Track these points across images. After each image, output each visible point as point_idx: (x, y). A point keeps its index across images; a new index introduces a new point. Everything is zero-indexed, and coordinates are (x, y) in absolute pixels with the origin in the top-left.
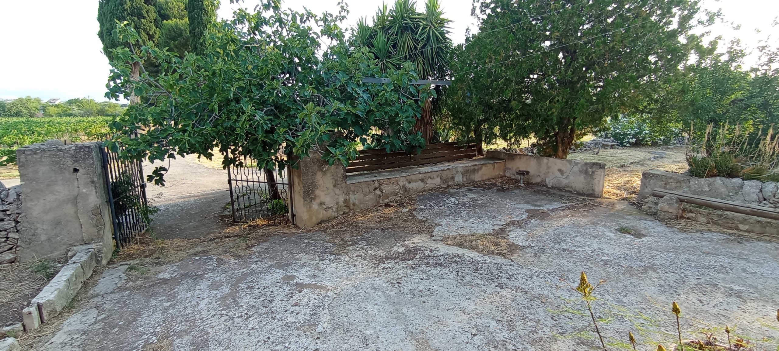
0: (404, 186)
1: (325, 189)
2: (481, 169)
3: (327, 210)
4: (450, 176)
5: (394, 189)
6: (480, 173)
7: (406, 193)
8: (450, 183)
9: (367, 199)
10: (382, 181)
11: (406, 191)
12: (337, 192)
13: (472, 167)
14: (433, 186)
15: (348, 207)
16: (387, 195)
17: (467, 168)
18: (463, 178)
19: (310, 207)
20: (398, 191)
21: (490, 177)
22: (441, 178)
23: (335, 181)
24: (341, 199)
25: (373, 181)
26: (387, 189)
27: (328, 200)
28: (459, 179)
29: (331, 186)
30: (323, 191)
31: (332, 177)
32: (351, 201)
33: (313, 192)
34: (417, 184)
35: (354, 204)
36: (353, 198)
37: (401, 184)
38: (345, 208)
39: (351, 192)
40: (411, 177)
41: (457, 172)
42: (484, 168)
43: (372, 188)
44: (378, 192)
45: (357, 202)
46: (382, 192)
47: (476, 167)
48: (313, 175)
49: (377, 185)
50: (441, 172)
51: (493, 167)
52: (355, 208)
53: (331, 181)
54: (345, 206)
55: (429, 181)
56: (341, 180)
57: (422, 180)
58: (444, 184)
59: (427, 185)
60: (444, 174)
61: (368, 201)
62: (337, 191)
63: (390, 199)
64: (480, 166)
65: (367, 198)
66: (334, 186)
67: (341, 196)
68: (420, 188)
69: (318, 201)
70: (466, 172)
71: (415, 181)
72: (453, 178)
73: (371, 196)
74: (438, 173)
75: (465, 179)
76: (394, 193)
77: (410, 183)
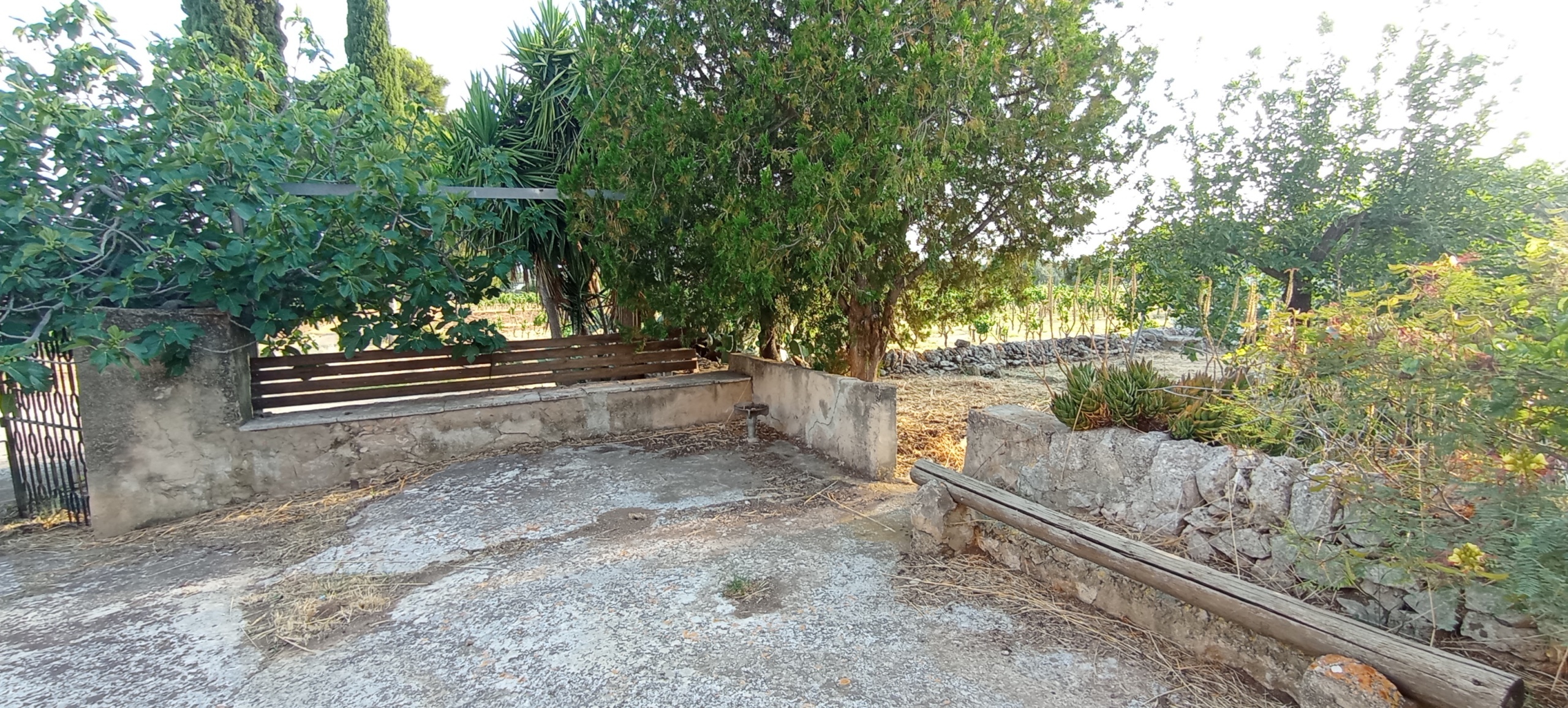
0: (427, 440)
1: (165, 442)
2: (672, 398)
3: (173, 493)
4: (571, 415)
5: (399, 445)
6: (669, 408)
7: (434, 455)
8: (571, 433)
9: (312, 467)
10: (356, 425)
11: (433, 449)
12: (207, 452)
13: (643, 395)
14: (519, 439)
15: (246, 485)
16: (371, 458)
17: (627, 397)
18: (611, 420)
19: (111, 487)
20: (408, 449)
21: (704, 418)
22: (543, 420)
23: (200, 423)
24: (223, 468)
25: (328, 425)
26: (371, 444)
27: (176, 470)
28: (600, 422)
29: (188, 437)
30: (159, 448)
31: (187, 415)
32: (258, 474)
33: (121, 449)
34: (468, 433)
35: (267, 480)
36: (261, 465)
37: (417, 432)
38: (237, 489)
39: (255, 452)
40: (447, 416)
41: (593, 405)
42: (680, 397)
43: (326, 440)
44: (346, 452)
45: (277, 475)
46: (358, 451)
47: (655, 395)
48: (122, 409)
49: (340, 433)
50: (542, 405)
51: (711, 394)
52: (271, 488)
53: (187, 423)
54: (237, 484)
55: (507, 427)
56: (219, 421)
57: (485, 425)
58: (553, 433)
59: (502, 437)
60: (553, 411)
61: (315, 472)
62: (208, 449)
63: (383, 467)
64: (667, 392)
65: (311, 465)
66: (198, 436)
67: (222, 460)
68: (480, 444)
69: (141, 472)
70: (619, 406)
71: (463, 426)
72: (580, 420)
73: (324, 461)
74: (532, 407)
75: (618, 424)
76: (397, 454)
77: (445, 429)
